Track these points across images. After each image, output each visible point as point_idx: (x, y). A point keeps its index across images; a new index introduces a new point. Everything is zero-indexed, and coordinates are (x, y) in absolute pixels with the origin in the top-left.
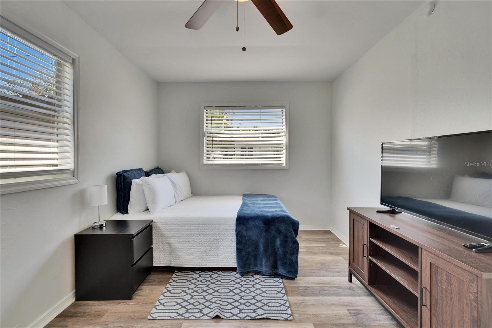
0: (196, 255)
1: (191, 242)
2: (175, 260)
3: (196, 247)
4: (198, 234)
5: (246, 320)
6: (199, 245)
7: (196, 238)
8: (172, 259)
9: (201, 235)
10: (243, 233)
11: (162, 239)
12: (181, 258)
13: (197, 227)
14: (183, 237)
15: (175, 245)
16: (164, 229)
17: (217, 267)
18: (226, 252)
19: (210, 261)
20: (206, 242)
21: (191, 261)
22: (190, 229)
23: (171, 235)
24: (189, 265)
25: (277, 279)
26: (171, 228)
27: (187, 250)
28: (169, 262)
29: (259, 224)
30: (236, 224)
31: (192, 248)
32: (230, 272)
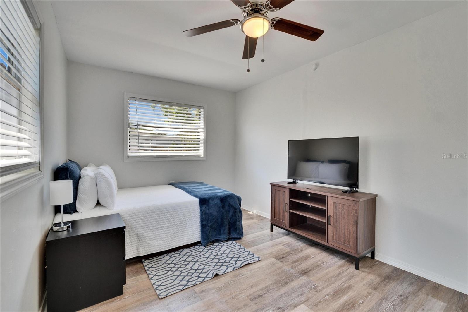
0: (166, 239)
1: (160, 228)
2: (143, 250)
3: (165, 232)
4: (167, 219)
5: (236, 270)
6: (168, 229)
7: (165, 223)
8: (140, 249)
9: (169, 220)
10: (206, 211)
11: (130, 231)
12: (151, 245)
13: (166, 213)
14: (152, 225)
15: (144, 234)
16: (132, 221)
17: (184, 245)
18: (192, 230)
19: (178, 242)
20: (175, 225)
21: (161, 246)
22: (160, 216)
23: (139, 226)
24: (158, 250)
25: (231, 242)
26: (140, 218)
27: (156, 237)
28: (137, 253)
29: (217, 202)
30: (200, 205)
31: (162, 234)
32: (193, 247)
